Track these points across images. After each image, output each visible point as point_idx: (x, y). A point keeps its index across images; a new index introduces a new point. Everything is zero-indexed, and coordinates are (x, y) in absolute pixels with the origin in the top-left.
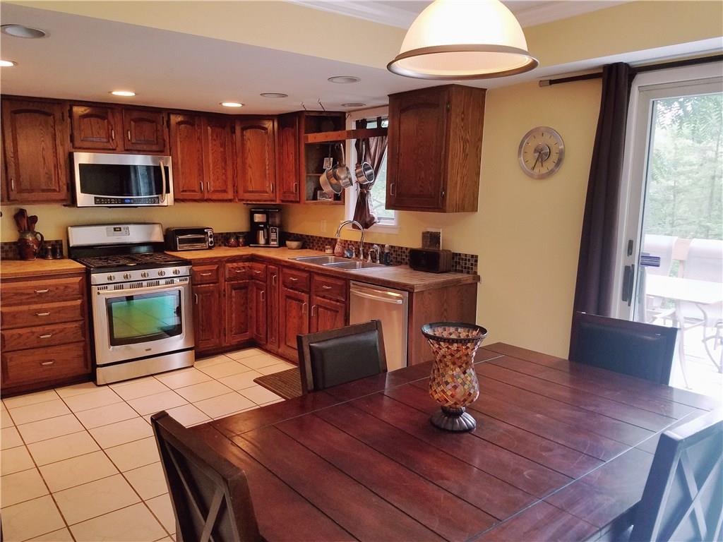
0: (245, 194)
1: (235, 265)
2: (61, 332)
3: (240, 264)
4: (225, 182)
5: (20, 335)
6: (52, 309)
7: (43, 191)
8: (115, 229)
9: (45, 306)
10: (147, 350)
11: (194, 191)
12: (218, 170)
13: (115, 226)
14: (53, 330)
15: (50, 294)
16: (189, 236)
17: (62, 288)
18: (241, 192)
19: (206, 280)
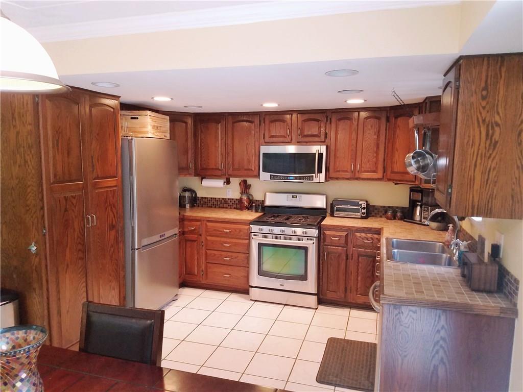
0: (392, 175)
1: (363, 235)
2: (236, 258)
3: (368, 235)
4: (376, 163)
5: (215, 255)
6: (232, 243)
7: (246, 170)
8: (293, 197)
9: (228, 240)
10: (281, 285)
11: (347, 171)
12: (370, 154)
13: (293, 195)
14: (232, 256)
15: (232, 233)
16: (349, 206)
17: (238, 231)
18: (389, 172)
19: (335, 243)
